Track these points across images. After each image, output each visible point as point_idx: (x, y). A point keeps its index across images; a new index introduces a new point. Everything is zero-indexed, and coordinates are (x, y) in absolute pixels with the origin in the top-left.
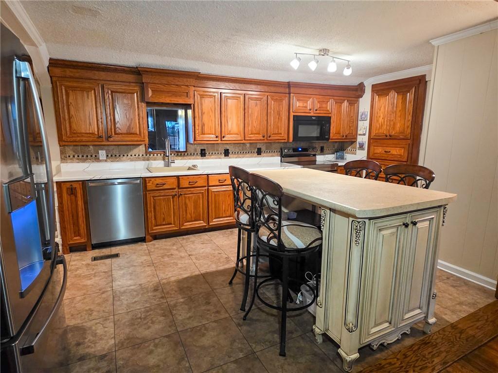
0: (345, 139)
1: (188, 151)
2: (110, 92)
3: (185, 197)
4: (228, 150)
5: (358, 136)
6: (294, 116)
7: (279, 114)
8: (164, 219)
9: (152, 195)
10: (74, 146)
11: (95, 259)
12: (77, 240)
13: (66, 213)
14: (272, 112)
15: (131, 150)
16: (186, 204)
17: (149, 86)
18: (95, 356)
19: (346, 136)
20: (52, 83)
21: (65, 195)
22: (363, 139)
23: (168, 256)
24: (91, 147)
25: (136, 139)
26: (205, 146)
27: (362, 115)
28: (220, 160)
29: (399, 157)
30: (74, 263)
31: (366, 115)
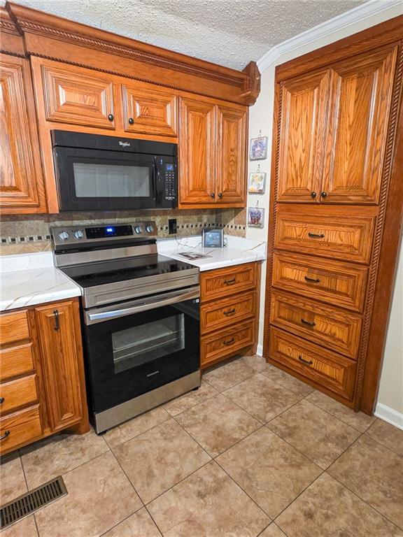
0: (217, 203)
5: (249, 196)
6: (53, 132)
19: (221, 196)
22: (259, 202)
27: (256, 146)
29: (347, 250)
31: (264, 147)
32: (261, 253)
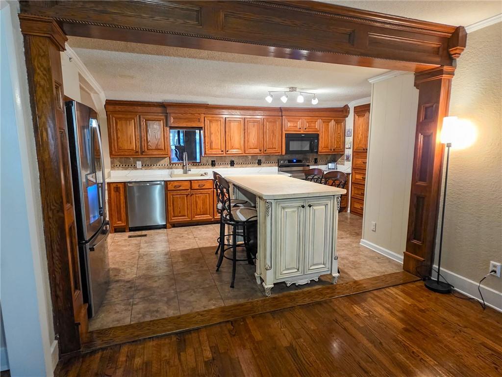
0: (333, 152)
1: (202, 161)
2: (144, 120)
3: (196, 196)
4: (233, 161)
5: (346, 150)
6: (286, 134)
7: (273, 132)
8: (180, 213)
9: (172, 194)
10: (120, 158)
11: (130, 237)
12: (120, 224)
13: (113, 204)
14: (268, 131)
15: (159, 161)
16: (196, 202)
17: (172, 115)
18: (124, 281)
19: (334, 150)
20: (107, 115)
21: (113, 192)
22: (349, 152)
23: (180, 237)
24: (131, 159)
25: (161, 153)
26: (215, 158)
27: (348, 132)
28: (227, 169)
30: (116, 238)
31: (351, 133)
32: (349, 171)
